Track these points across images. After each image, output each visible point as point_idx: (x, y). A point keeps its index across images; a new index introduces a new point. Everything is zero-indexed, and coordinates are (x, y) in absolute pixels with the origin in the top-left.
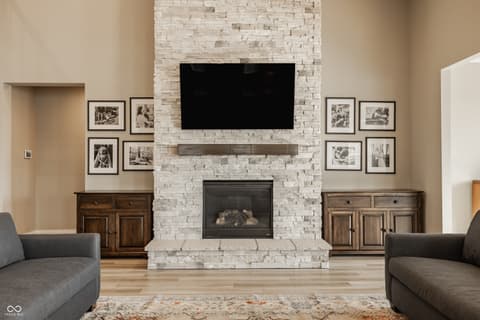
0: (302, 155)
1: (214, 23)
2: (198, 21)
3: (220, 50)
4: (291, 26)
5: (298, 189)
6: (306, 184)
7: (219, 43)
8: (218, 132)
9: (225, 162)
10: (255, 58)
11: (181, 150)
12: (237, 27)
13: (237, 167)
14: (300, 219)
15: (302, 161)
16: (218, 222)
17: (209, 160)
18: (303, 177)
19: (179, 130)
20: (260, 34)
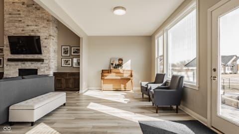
0: (45, 62)
1: (21, 25)
2: (17, 24)
3: (23, 32)
5: (44, 71)
6: (47, 70)
7: (23, 30)
8: (22, 55)
9: (24, 64)
10: (33, 34)
12: (28, 26)
13: (27, 65)
15: (45, 63)
17: (20, 63)
18: (46, 68)
20: (34, 28)
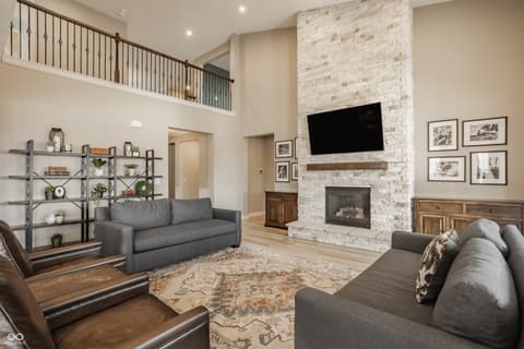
0: (391, 169)
1: (330, 86)
2: (321, 87)
3: (334, 102)
4: (382, 75)
5: (390, 195)
6: (396, 191)
7: (333, 98)
8: (333, 156)
9: (337, 175)
10: (357, 103)
11: (311, 168)
12: (345, 85)
13: (345, 178)
14: (392, 217)
15: (393, 174)
16: (338, 214)
17: (328, 173)
18: (393, 186)
19: (310, 156)
20: (360, 86)
